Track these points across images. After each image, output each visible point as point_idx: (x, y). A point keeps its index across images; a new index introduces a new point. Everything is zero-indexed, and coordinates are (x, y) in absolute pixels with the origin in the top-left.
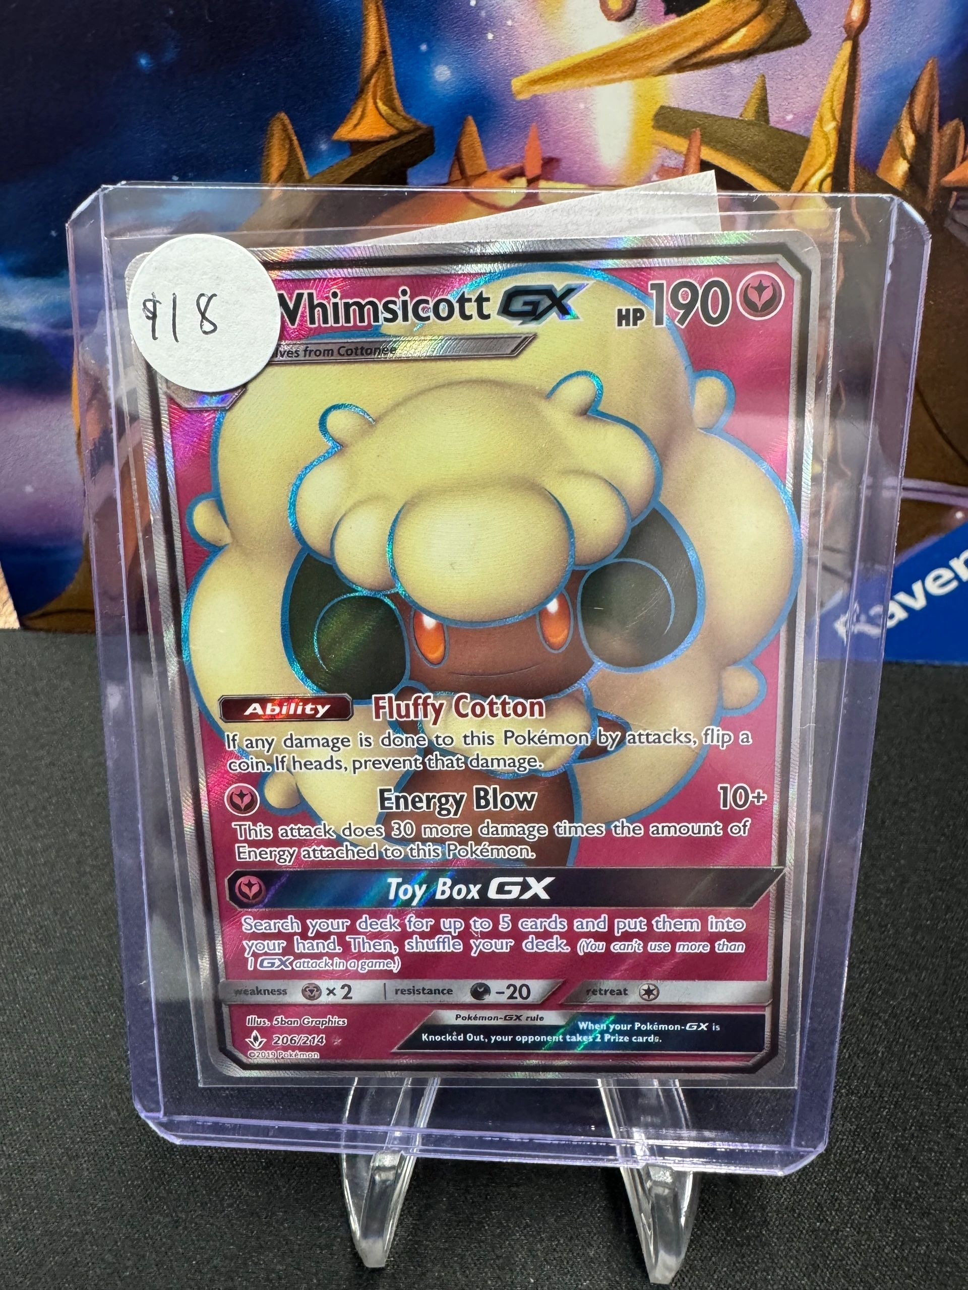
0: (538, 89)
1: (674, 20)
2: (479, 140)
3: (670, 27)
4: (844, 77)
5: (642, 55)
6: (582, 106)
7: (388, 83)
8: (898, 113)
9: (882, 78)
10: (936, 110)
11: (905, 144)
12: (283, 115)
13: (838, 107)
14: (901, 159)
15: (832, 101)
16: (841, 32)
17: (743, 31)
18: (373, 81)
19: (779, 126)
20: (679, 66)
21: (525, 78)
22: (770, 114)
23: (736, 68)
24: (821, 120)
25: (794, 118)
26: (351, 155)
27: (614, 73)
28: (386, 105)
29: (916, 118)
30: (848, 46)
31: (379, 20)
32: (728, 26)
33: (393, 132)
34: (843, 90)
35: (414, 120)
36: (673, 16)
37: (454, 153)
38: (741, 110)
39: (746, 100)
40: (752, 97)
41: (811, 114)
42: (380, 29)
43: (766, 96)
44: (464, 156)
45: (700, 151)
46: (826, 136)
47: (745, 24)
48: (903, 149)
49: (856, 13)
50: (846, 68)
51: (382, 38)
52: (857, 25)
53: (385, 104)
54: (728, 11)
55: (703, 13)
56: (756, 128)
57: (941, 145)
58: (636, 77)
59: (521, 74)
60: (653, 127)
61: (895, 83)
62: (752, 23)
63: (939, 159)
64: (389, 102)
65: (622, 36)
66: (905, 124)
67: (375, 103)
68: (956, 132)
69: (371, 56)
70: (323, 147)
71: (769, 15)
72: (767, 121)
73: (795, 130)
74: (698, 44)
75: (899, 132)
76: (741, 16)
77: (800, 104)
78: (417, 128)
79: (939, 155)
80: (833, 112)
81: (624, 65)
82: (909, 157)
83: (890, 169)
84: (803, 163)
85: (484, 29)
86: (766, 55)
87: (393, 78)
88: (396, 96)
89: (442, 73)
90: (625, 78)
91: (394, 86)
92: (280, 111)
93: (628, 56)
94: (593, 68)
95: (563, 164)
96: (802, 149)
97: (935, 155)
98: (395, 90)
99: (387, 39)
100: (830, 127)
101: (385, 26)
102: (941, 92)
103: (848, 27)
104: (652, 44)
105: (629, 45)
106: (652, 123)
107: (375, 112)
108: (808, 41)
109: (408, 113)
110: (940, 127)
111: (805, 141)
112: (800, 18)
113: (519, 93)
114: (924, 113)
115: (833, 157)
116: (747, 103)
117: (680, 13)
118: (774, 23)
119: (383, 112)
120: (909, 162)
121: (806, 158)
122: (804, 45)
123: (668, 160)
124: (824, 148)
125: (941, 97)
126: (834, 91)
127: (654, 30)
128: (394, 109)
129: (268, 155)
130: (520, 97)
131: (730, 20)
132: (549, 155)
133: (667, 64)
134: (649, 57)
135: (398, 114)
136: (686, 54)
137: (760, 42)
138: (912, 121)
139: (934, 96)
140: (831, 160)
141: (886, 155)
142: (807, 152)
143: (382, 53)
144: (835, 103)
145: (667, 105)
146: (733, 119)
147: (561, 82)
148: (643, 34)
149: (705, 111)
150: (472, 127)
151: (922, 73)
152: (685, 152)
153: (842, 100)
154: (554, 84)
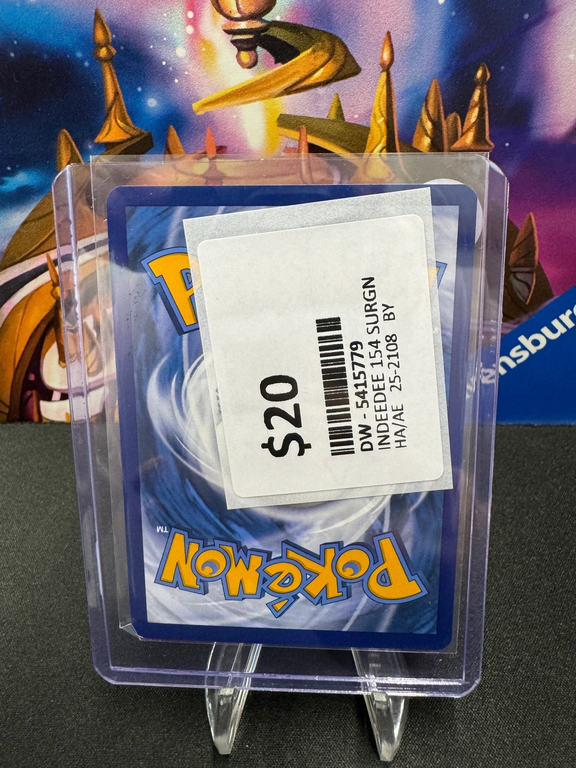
0: (208, 109)
1: (280, 66)
2: (178, 138)
3: (279, 70)
4: (385, 92)
5: (265, 86)
6: (235, 116)
7: (122, 110)
8: (420, 111)
9: (407, 92)
10: (442, 108)
11: (427, 129)
12: (65, 131)
13: (384, 109)
14: (425, 137)
15: (380, 106)
16: (379, 67)
17: (322, 70)
18: (113, 109)
19: (350, 122)
20: (288, 91)
21: (199, 103)
22: (345, 115)
23: (321, 91)
24: (375, 117)
25: (359, 117)
26: (107, 151)
27: (251, 97)
28: (123, 122)
29: (430, 113)
30: (384, 75)
31: (112, 75)
32: (313, 67)
33: (128, 136)
34: (385, 100)
35: (140, 129)
36: (280, 64)
37: (165, 146)
38: (327, 114)
39: (329, 108)
40: (332, 106)
41: (369, 113)
42: (114, 81)
43: (340, 105)
44: (171, 148)
45: (307, 138)
46: (379, 126)
47: (322, 66)
48: (426, 131)
49: (386, 56)
50: (385, 87)
51: (115, 85)
52: (387, 63)
53: (121, 121)
54: (312, 60)
55: (298, 61)
56: (338, 124)
57: (448, 127)
58: (264, 99)
59: (197, 100)
60: (279, 126)
61: (415, 94)
62: (326, 66)
63: (448, 135)
64: (124, 120)
65: (252, 77)
66: (425, 117)
67: (116, 121)
68: (455, 119)
69: (110, 96)
70: (90, 147)
71: (336, 60)
72: (343, 119)
73: (361, 123)
74: (296, 78)
75: (421, 122)
76: (319, 62)
77: (361, 109)
78: (142, 134)
79: (447, 133)
80: (381, 112)
81: (256, 92)
82: (430, 135)
83: (420, 142)
84: (368, 141)
85: (173, 77)
86: (337, 83)
87: (124, 107)
88: (127, 116)
89: (152, 103)
90: (257, 100)
91: (126, 112)
92: (63, 128)
93: (258, 87)
94: (238, 95)
95: (229, 149)
96: (366, 134)
97: (445, 134)
98: (126, 114)
99: (118, 86)
100: (381, 120)
101: (116, 79)
102: (442, 98)
103: (382, 65)
104: (270, 80)
105: (257, 81)
106: (276, 124)
107: (116, 125)
108: (360, 74)
109: (136, 126)
110: (446, 118)
111: (367, 130)
112: (354, 61)
113: (198, 111)
114: (435, 110)
115: (385, 137)
116: (330, 110)
117: (284, 62)
118: (339, 64)
119: (121, 126)
120: (430, 138)
121: (369, 139)
122: (358, 76)
123: (289, 144)
124: (379, 133)
125: (443, 101)
126: (380, 100)
127: (270, 72)
128: (127, 124)
129: (59, 153)
130: (199, 113)
131: (313, 64)
132: (219, 145)
133: (280, 91)
134: (270, 87)
135: (131, 127)
136: (291, 85)
137: (333, 76)
138: (428, 114)
139: (439, 100)
140: (384, 139)
141: (416, 135)
142: (370, 135)
143: (116, 93)
144: (382, 107)
145: (283, 113)
146: (323, 119)
147: (220, 104)
148: (265, 75)
149: (306, 115)
150: (173, 132)
151: (430, 87)
152: (298, 139)
153: (385, 105)
154: (217, 105)
